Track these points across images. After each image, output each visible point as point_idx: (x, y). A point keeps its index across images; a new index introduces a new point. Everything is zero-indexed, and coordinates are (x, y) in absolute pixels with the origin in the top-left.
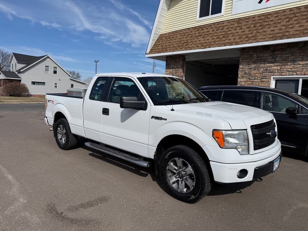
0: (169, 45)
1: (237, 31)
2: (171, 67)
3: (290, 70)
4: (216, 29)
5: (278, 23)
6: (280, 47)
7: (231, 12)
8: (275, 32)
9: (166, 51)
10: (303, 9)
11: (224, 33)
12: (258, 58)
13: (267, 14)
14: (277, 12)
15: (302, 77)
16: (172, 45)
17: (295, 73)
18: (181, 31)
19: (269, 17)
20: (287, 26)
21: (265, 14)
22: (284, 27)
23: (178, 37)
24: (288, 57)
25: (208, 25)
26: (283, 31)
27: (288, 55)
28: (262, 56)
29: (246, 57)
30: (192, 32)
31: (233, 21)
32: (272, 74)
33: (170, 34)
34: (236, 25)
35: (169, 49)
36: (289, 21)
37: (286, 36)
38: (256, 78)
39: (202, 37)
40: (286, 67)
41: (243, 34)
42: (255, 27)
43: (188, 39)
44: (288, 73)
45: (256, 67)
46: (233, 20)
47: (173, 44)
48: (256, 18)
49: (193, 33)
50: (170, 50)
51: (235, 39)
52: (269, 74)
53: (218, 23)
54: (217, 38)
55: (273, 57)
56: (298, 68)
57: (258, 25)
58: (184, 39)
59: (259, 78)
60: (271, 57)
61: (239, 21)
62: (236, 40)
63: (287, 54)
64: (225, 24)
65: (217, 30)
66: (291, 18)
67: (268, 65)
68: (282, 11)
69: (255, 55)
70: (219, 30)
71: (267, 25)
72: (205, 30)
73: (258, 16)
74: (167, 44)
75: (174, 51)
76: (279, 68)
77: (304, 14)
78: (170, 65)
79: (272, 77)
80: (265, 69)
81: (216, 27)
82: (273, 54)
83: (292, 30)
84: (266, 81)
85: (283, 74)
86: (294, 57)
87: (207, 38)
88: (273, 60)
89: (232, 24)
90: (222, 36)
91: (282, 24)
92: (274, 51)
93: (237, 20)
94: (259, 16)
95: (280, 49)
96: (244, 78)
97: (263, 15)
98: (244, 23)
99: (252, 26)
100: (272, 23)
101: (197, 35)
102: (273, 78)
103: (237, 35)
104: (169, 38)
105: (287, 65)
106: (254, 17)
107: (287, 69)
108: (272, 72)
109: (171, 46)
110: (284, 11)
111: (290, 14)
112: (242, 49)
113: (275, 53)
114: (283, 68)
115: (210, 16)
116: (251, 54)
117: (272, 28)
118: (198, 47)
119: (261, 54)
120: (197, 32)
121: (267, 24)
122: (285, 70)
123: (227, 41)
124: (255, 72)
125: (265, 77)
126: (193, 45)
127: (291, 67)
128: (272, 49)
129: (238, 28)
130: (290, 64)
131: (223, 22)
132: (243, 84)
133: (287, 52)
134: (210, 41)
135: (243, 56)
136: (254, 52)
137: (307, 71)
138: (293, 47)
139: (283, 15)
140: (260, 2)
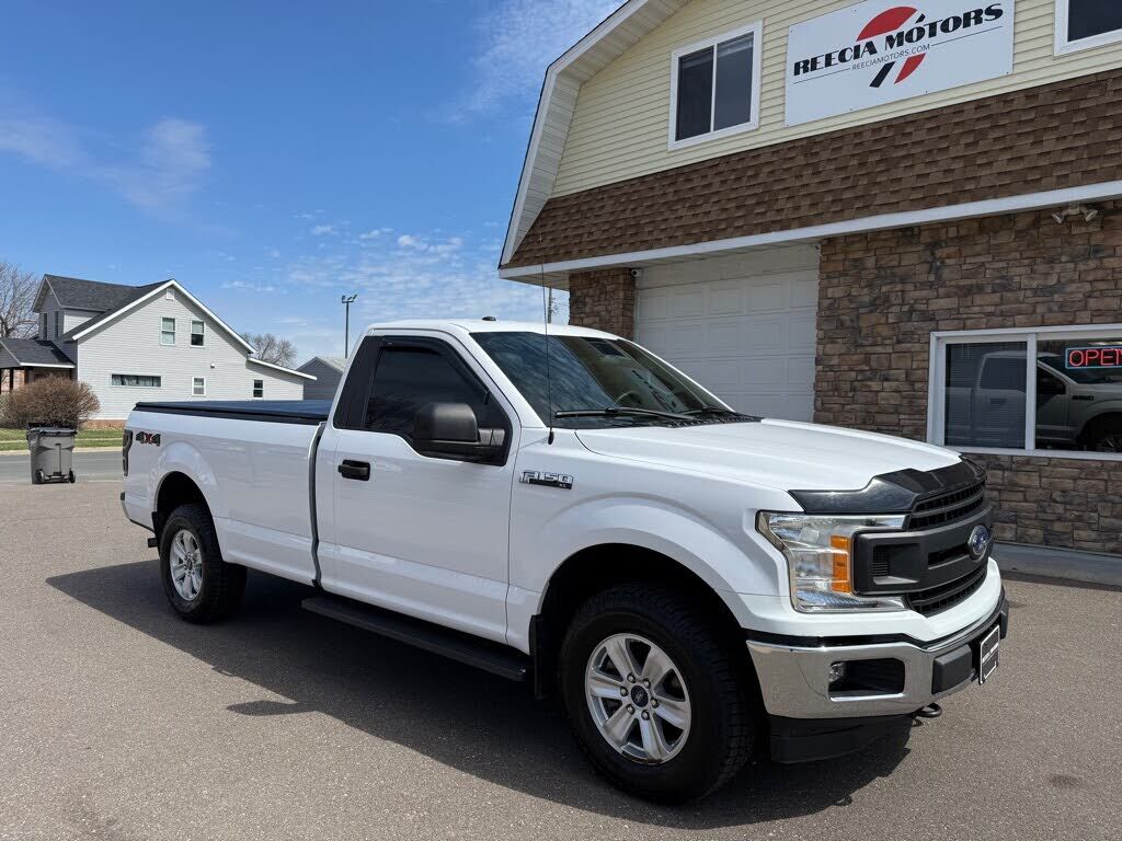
0: (576, 236)
1: (805, 181)
2: (587, 309)
3: (992, 309)
4: (733, 177)
5: (939, 150)
6: (952, 232)
7: (779, 118)
8: (932, 180)
9: (568, 256)
10: (1019, 103)
11: (760, 190)
12: (882, 273)
13: (902, 121)
14: (934, 115)
15: (1037, 334)
16: (586, 236)
17: (1009, 321)
18: (617, 186)
19: (908, 130)
20: (968, 160)
21: (894, 123)
22: (962, 165)
23: (608, 209)
24: (983, 264)
25: (707, 165)
26: (955, 176)
27: (982, 259)
28: (895, 263)
29: (841, 268)
30: (652, 188)
31: (789, 149)
32: (933, 324)
33: (581, 200)
34: (801, 160)
35: (575, 250)
36: (975, 143)
37: (967, 195)
38: (879, 339)
39: (687, 205)
40: (978, 299)
42: (862, 165)
43: (639, 212)
44: (985, 320)
45: (878, 302)
46: (792, 145)
47: (590, 233)
49: (658, 192)
50: (580, 251)
51: (797, 208)
52: (923, 325)
53: (740, 156)
54: (738, 207)
55: (931, 267)
56: (1017, 301)
57: (871, 159)
58: (628, 214)
59: (888, 342)
60: (926, 267)
61: (809, 146)
62: (802, 213)
63: (979, 255)
64: (762, 160)
65: (738, 179)
66: (982, 134)
67: (917, 294)
68: (951, 110)
70: (745, 179)
71: (903, 157)
72: (697, 182)
73: (874, 131)
74: (569, 233)
75: (593, 254)
76: (951, 303)
77: (1023, 119)
78: (585, 304)
79: (934, 335)
80: (906, 308)
81: (734, 170)
82: (932, 255)
83: (988, 172)
84: (913, 350)
85: (969, 322)
86: (1004, 264)
87: (706, 208)
88: (932, 278)
89: (785, 159)
90: (752, 201)
91: (953, 153)
92: (934, 245)
93: (805, 142)
94: (876, 128)
95: (952, 239)
96: (836, 343)
97: (890, 127)
98: (825, 155)
99: (855, 162)
100: (920, 150)
101: (671, 198)
102: (938, 338)
103: (804, 196)
104: (577, 212)
105: (980, 289)
106: (857, 132)
107: (980, 306)
108: (933, 320)
109: (585, 238)
110: (958, 109)
111: (978, 119)
112: (825, 242)
113: (938, 253)
114: (969, 303)
115: (713, 135)
116: (856, 260)
117: (920, 169)
118: (673, 241)
119: (891, 257)
120: (671, 190)
121: (904, 153)
122: (976, 309)
123: (771, 216)
124: (874, 318)
125: (908, 336)
126: (655, 235)
127: (996, 298)
128: (926, 237)
129: (807, 172)
130: (989, 289)
131: (755, 153)
132: (835, 361)
133: (978, 249)
134: (713, 217)
135: (831, 267)
136: (867, 250)
137: (1050, 311)
138: (996, 232)
139: (957, 124)
140: (877, 83)
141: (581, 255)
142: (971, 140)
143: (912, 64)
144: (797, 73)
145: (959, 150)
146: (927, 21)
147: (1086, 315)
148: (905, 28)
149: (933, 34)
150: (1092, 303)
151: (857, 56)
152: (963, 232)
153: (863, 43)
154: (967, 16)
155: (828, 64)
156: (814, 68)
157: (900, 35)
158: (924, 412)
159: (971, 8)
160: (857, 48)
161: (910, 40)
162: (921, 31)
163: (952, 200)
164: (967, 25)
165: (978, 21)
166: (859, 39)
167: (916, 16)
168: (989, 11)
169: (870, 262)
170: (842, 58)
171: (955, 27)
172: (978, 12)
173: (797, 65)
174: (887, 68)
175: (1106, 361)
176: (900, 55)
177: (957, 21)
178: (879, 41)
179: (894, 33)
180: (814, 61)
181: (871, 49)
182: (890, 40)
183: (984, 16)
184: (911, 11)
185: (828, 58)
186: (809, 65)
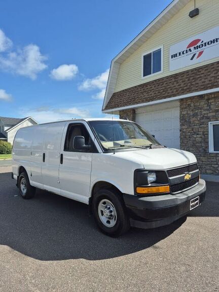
0: (120, 102)
1: (175, 85)
5: (208, 75)
6: (213, 96)
7: (168, 69)
8: (206, 83)
9: (118, 107)
11: (163, 88)
12: (196, 107)
16: (122, 101)
18: (130, 89)
19: (200, 70)
20: (215, 77)
22: (213, 79)
23: (127, 95)
26: (212, 81)
28: (198, 105)
29: (185, 107)
34: (173, 80)
38: (195, 124)
39: (146, 93)
41: (179, 87)
42: (189, 80)
43: (135, 95)
45: (195, 115)
46: (171, 76)
48: (190, 73)
49: (139, 90)
52: (206, 120)
53: (159, 80)
54: (158, 93)
55: (208, 105)
57: (191, 78)
58: (132, 96)
59: (198, 125)
60: (206, 105)
61: (175, 76)
62: (174, 93)
64: (165, 80)
65: (158, 86)
67: (204, 112)
70: (160, 85)
72: (149, 87)
74: (118, 101)
75: (124, 106)
76: (214, 114)
79: (209, 122)
80: (202, 116)
81: (157, 83)
82: (208, 102)
84: (204, 127)
87: (150, 93)
88: (208, 108)
89: (170, 80)
90: (162, 91)
92: (208, 99)
94: (192, 70)
95: (213, 98)
96: (185, 126)
97: (195, 70)
98: (180, 78)
99: (187, 79)
100: (203, 75)
101: (142, 91)
102: (211, 123)
103: (174, 89)
104: (120, 96)
106: (187, 72)
108: (209, 119)
110: (212, 64)
112: (181, 100)
113: (209, 101)
114: (218, 114)
115: (152, 75)
116: (189, 104)
117: (203, 80)
118: (143, 102)
119: (198, 103)
120: (142, 89)
121: (199, 76)
123: (166, 95)
124: (194, 119)
125: (203, 123)
126: (139, 100)
128: (206, 98)
129: (175, 83)
131: (162, 79)
132: (185, 130)
134: (152, 95)
135: (182, 107)
136: (191, 102)
139: (212, 68)
140: (192, 59)
141: (121, 106)
142: (215, 72)
143: (201, 53)
144: (172, 58)
145: (213, 75)
146: (204, 42)
148: (198, 44)
149: (205, 46)
151: (187, 53)
152: (216, 96)
153: (188, 49)
154: (214, 40)
155: (180, 55)
156: (176, 56)
157: (197, 46)
158: (208, 143)
159: (215, 38)
160: (187, 50)
161: (200, 48)
162: (202, 45)
163: (211, 88)
164: (214, 42)
165: (217, 41)
166: (188, 48)
167: (201, 41)
169: (192, 105)
170: (183, 53)
171: (211, 43)
172: (217, 39)
173: (172, 56)
174: (195, 55)
176: (197, 51)
178: (192, 48)
179: (196, 46)
180: (176, 54)
181: (190, 50)
182: (195, 48)
184: (200, 40)
185: (180, 53)
186: (175, 56)
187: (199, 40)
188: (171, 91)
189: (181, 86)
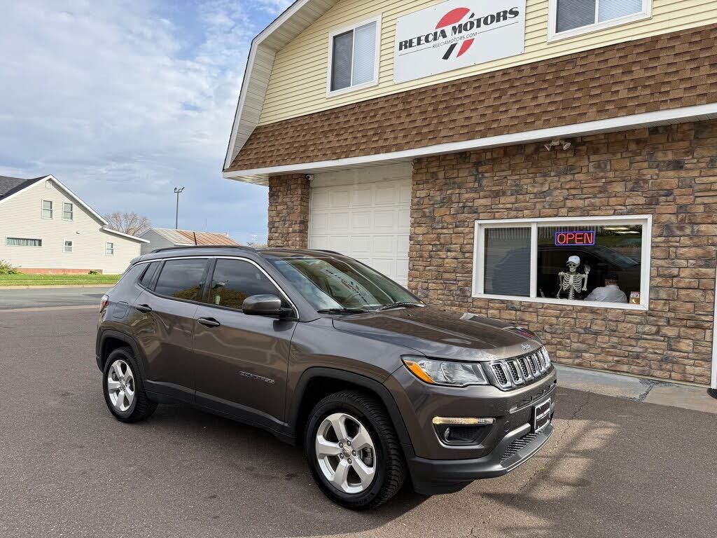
0: (270, 151)
1: (402, 120)
2: (280, 200)
3: (509, 206)
4: (361, 116)
5: (479, 101)
6: (489, 155)
7: (390, 78)
8: (474, 121)
10: (527, 72)
11: (376, 126)
12: (448, 181)
13: (460, 82)
14: (479, 79)
15: (537, 222)
16: (276, 151)
17: (520, 214)
18: (296, 119)
19: (462, 88)
20: (495, 109)
21: (456, 83)
22: (491, 111)
23: (290, 134)
24: (506, 177)
25: (347, 108)
26: (487, 119)
27: (505, 173)
28: (454, 176)
29: (424, 178)
30: (316, 122)
31: (394, 99)
32: (477, 215)
33: (275, 128)
34: (401, 107)
35: (269, 160)
36: (500, 97)
37: (493, 131)
38: (446, 224)
39: (335, 134)
40: (503, 200)
41: (412, 126)
42: (435, 110)
43: (307, 138)
44: (506, 213)
45: (445, 200)
46: (397, 96)
47: (279, 150)
48: (439, 92)
49: (319, 124)
52: (470, 215)
53: (367, 103)
54: (362, 136)
55: (476, 178)
56: (525, 201)
57: (440, 107)
58: (300, 139)
59: (450, 226)
60: (473, 178)
61: (406, 97)
62: (398, 141)
63: (503, 171)
64: (379, 105)
65: (365, 118)
66: (504, 91)
67: (468, 196)
68: (488, 76)
69: (441, 175)
70: (368, 118)
71: (459, 106)
72: (342, 119)
73: (443, 88)
74: (266, 149)
76: (487, 201)
78: (278, 196)
79: (477, 222)
80: (461, 205)
81: (363, 112)
82: (477, 170)
83: (505, 117)
84: (464, 232)
85: (497, 215)
86: (518, 177)
87: (345, 136)
88: (476, 185)
89: (393, 106)
91: (487, 103)
92: (478, 164)
93: (404, 95)
94: (445, 86)
95: (489, 160)
96: (421, 226)
97: (453, 85)
98: (415, 104)
99: (431, 108)
100: (468, 101)
101: (326, 129)
102: (480, 225)
103: (400, 130)
104: (272, 135)
105: (504, 193)
106: (434, 88)
107: (504, 204)
108: (476, 213)
109: (275, 153)
110: (491, 75)
111: (503, 82)
112: (416, 161)
113: (480, 169)
114: (498, 202)
115: (352, 88)
116: (433, 173)
117: (467, 114)
118: (326, 157)
119: (453, 172)
120: (327, 123)
121: (459, 103)
122: (501, 206)
123: (381, 143)
124: (443, 211)
125: (462, 223)
126: (316, 153)
127: (512, 199)
128: (473, 159)
129: (404, 114)
130: (509, 193)
131: (376, 101)
132: (420, 238)
133: (503, 167)
134: (349, 142)
135: (419, 177)
136: (439, 166)
137: (544, 207)
138: (514, 156)
139: (490, 85)
140: (446, 57)
141: (271, 164)
142: (497, 95)
143: (467, 44)
144: (401, 49)
145: (490, 102)
146: (476, 17)
147: (564, 211)
149: (479, 26)
150: (569, 203)
151: (435, 39)
152: (495, 156)
153: (439, 31)
154: (498, 14)
156: (410, 46)
157: (460, 26)
158: (470, 272)
159: (501, 9)
160: (436, 34)
161: (466, 30)
162: (472, 23)
163: (484, 134)
164: (498, 20)
165: (505, 18)
166: (438, 27)
167: (469, 14)
168: (511, 12)
171: (492, 22)
172: (505, 12)
173: (401, 43)
174: (453, 47)
175: (578, 241)
176: (460, 39)
177: (492, 17)
178: (448, 29)
179: (457, 25)
180: (411, 41)
181: (444, 34)
182: (454, 28)
183: (508, 15)
184: (467, 11)
185: (419, 39)
186: (407, 44)
187: (463, 11)
188: (392, 136)
189: (418, 124)
